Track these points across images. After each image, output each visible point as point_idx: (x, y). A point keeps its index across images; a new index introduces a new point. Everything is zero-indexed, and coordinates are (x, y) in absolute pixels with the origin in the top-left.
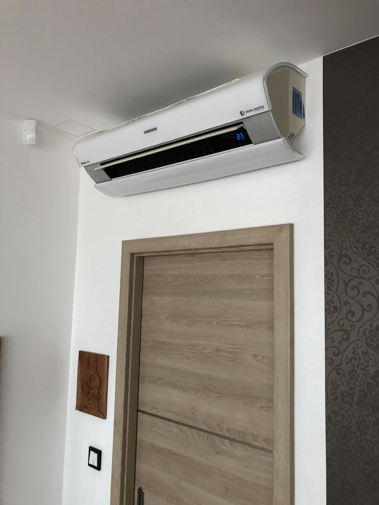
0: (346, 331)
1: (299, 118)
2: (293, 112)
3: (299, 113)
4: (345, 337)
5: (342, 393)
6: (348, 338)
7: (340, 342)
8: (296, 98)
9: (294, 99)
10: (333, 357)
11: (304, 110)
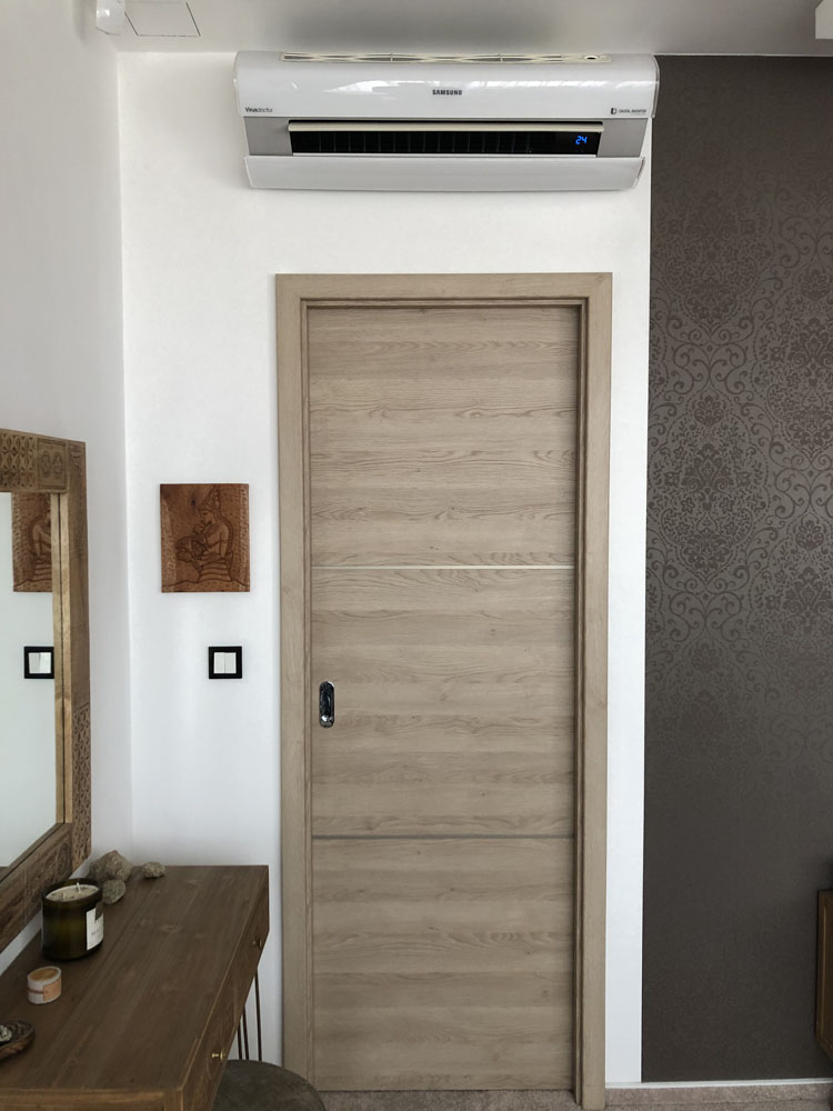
0: (672, 405)
4: (671, 412)
5: (666, 475)
6: (675, 413)
7: (665, 418)
10: (657, 436)
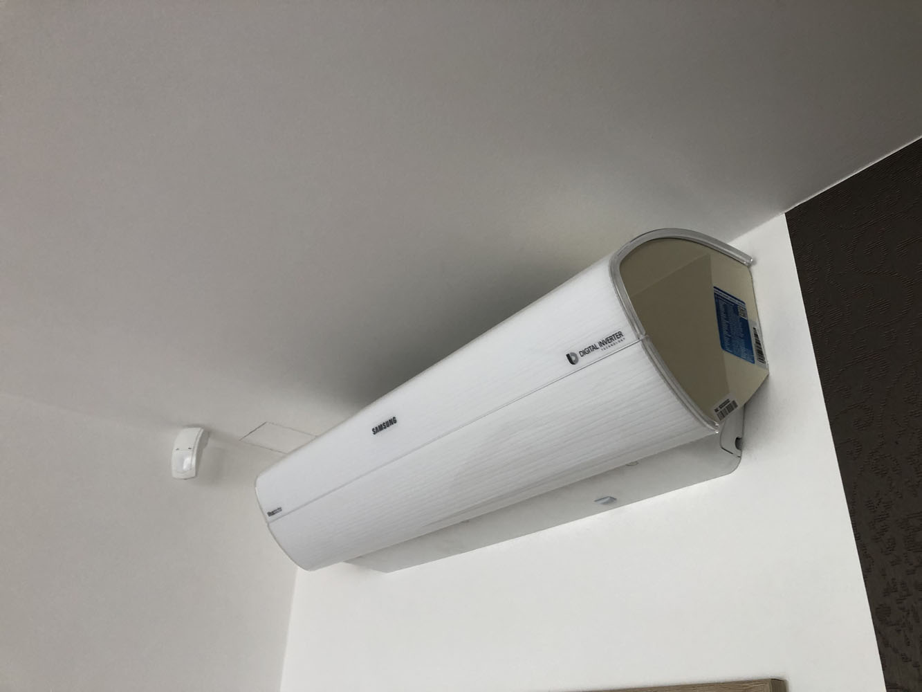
1: (748, 364)
2: (723, 347)
3: (743, 349)
8: (726, 313)
9: (723, 315)
11: (758, 343)
